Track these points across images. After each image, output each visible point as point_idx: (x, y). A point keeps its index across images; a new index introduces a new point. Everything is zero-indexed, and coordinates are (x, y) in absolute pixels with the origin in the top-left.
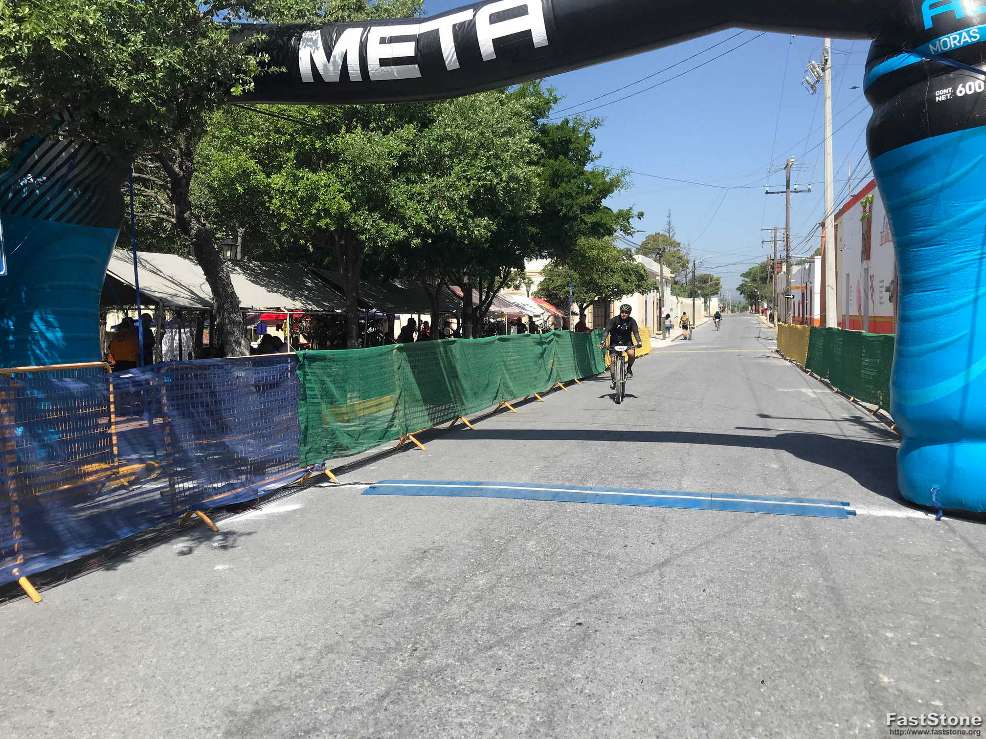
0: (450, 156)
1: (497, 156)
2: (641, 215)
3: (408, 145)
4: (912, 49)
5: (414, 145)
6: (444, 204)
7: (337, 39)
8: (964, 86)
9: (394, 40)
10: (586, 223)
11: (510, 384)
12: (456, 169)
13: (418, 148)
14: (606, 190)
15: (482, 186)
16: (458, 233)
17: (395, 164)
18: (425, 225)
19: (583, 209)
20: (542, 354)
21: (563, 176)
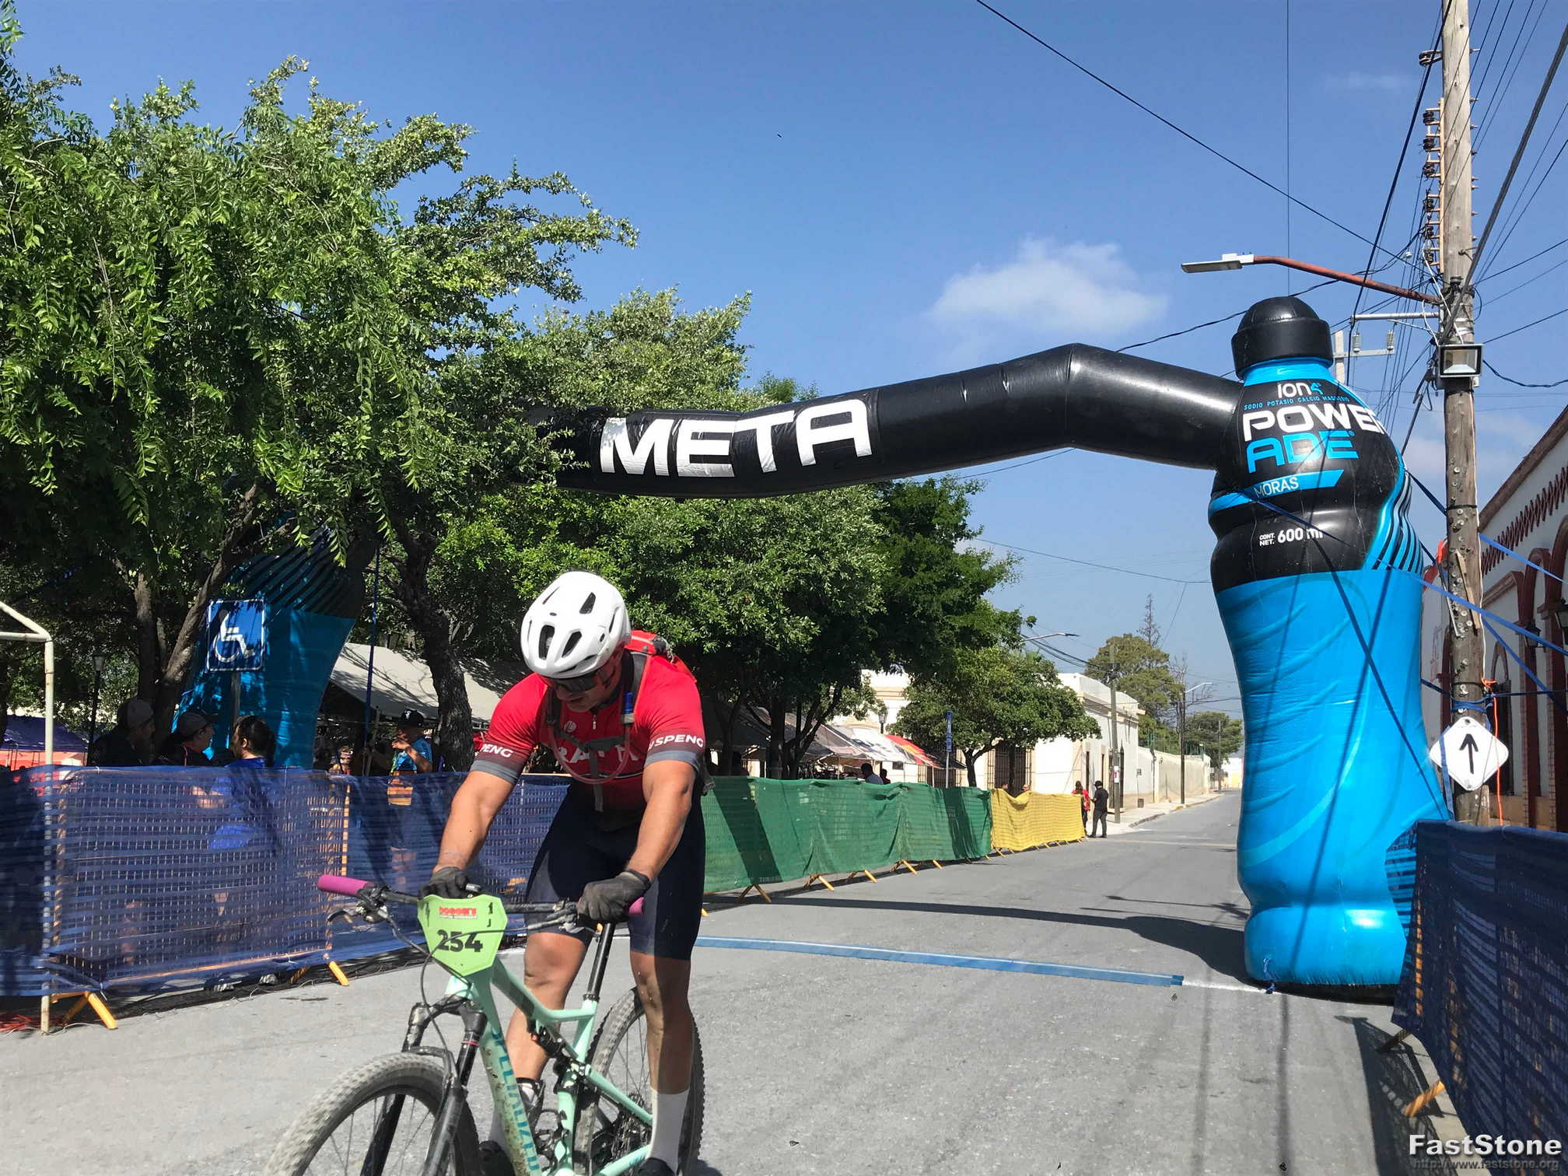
0: (762, 535)
1: (825, 537)
2: (1032, 621)
3: (707, 518)
4: (1241, 491)
5: (716, 519)
6: (751, 597)
7: (644, 430)
8: (1285, 533)
9: (707, 436)
10: (953, 628)
11: (828, 850)
12: (771, 552)
13: (721, 522)
14: (983, 584)
15: (806, 576)
16: (767, 636)
17: (690, 543)
18: (725, 624)
19: (947, 609)
20: (881, 813)
21: (920, 562)
